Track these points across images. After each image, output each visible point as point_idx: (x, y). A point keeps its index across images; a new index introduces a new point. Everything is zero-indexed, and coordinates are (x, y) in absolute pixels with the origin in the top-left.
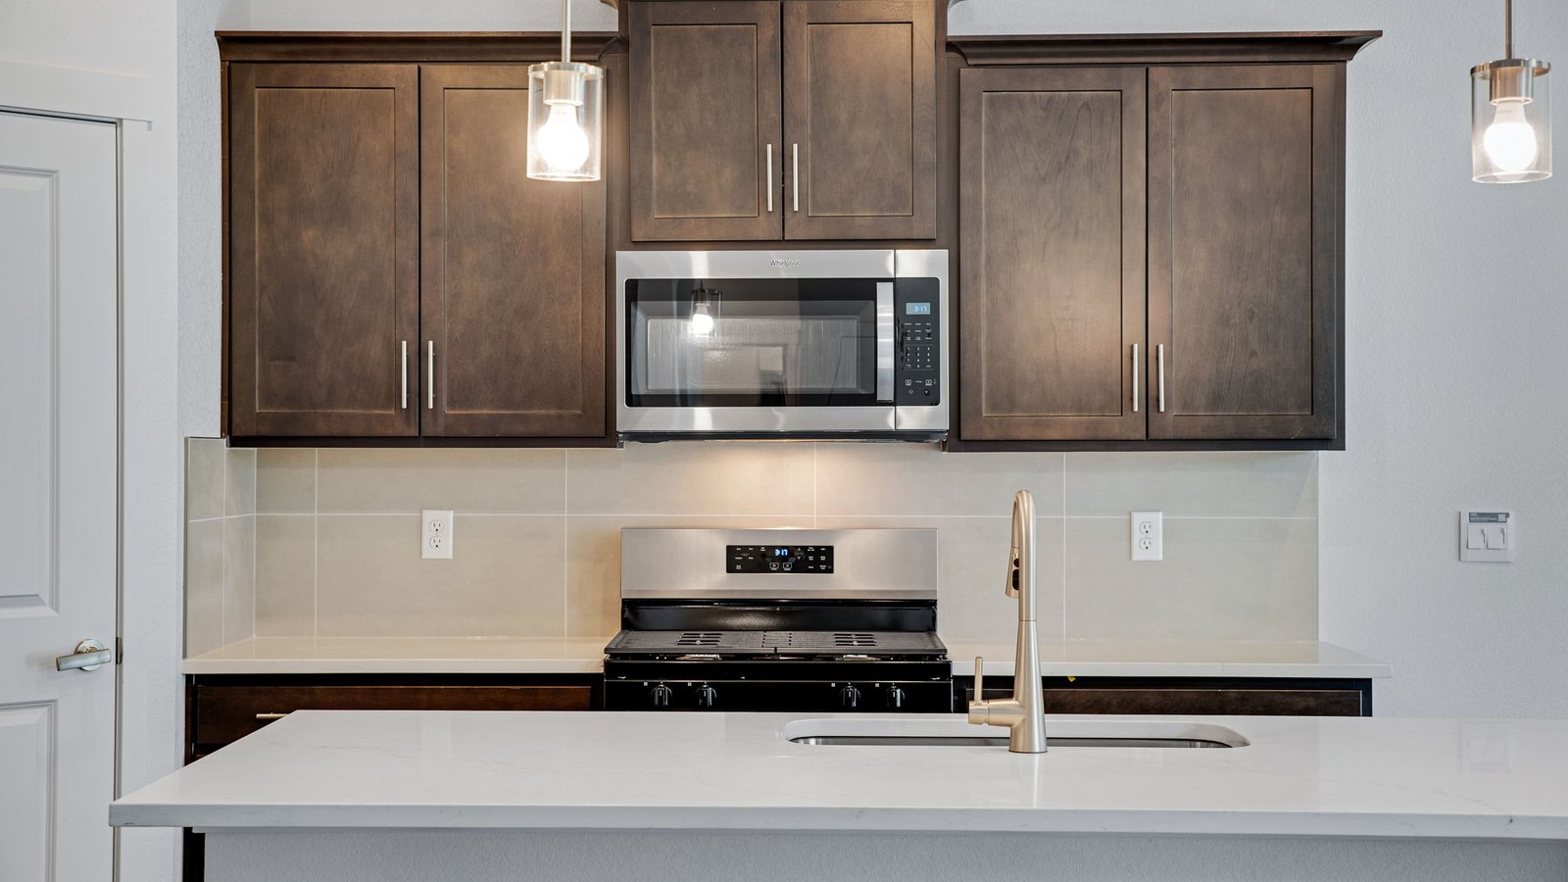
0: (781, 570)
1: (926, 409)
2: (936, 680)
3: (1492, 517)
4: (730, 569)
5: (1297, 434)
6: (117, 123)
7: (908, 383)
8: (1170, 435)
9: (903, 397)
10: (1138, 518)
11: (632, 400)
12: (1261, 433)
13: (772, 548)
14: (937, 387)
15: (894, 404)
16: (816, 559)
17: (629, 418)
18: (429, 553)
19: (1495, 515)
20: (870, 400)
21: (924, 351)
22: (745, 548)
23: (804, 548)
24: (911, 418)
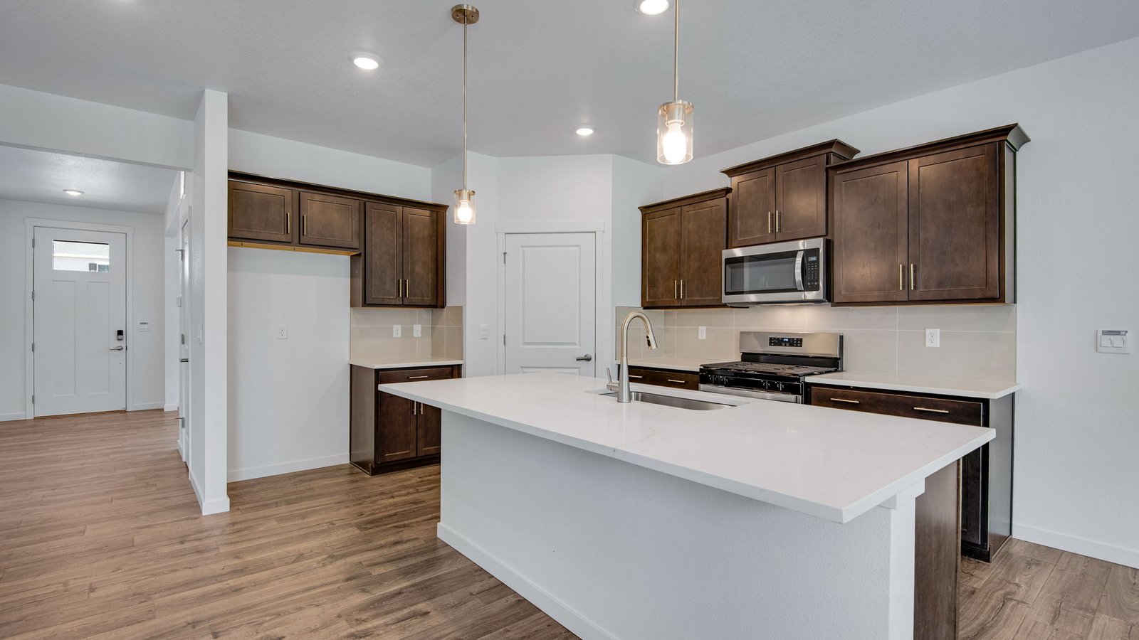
0: (785, 346)
1: (815, 292)
2: (796, 383)
3: (1118, 333)
4: (770, 345)
5: (979, 296)
6: (595, 232)
7: (809, 284)
8: (918, 298)
9: (807, 289)
10: (928, 331)
11: (727, 293)
12: (960, 297)
13: (783, 339)
14: (819, 285)
15: (804, 291)
16: (796, 342)
17: (726, 299)
18: (700, 338)
19: (1119, 332)
20: (795, 290)
21: (814, 273)
22: (775, 338)
23: (793, 339)
24: (811, 295)
